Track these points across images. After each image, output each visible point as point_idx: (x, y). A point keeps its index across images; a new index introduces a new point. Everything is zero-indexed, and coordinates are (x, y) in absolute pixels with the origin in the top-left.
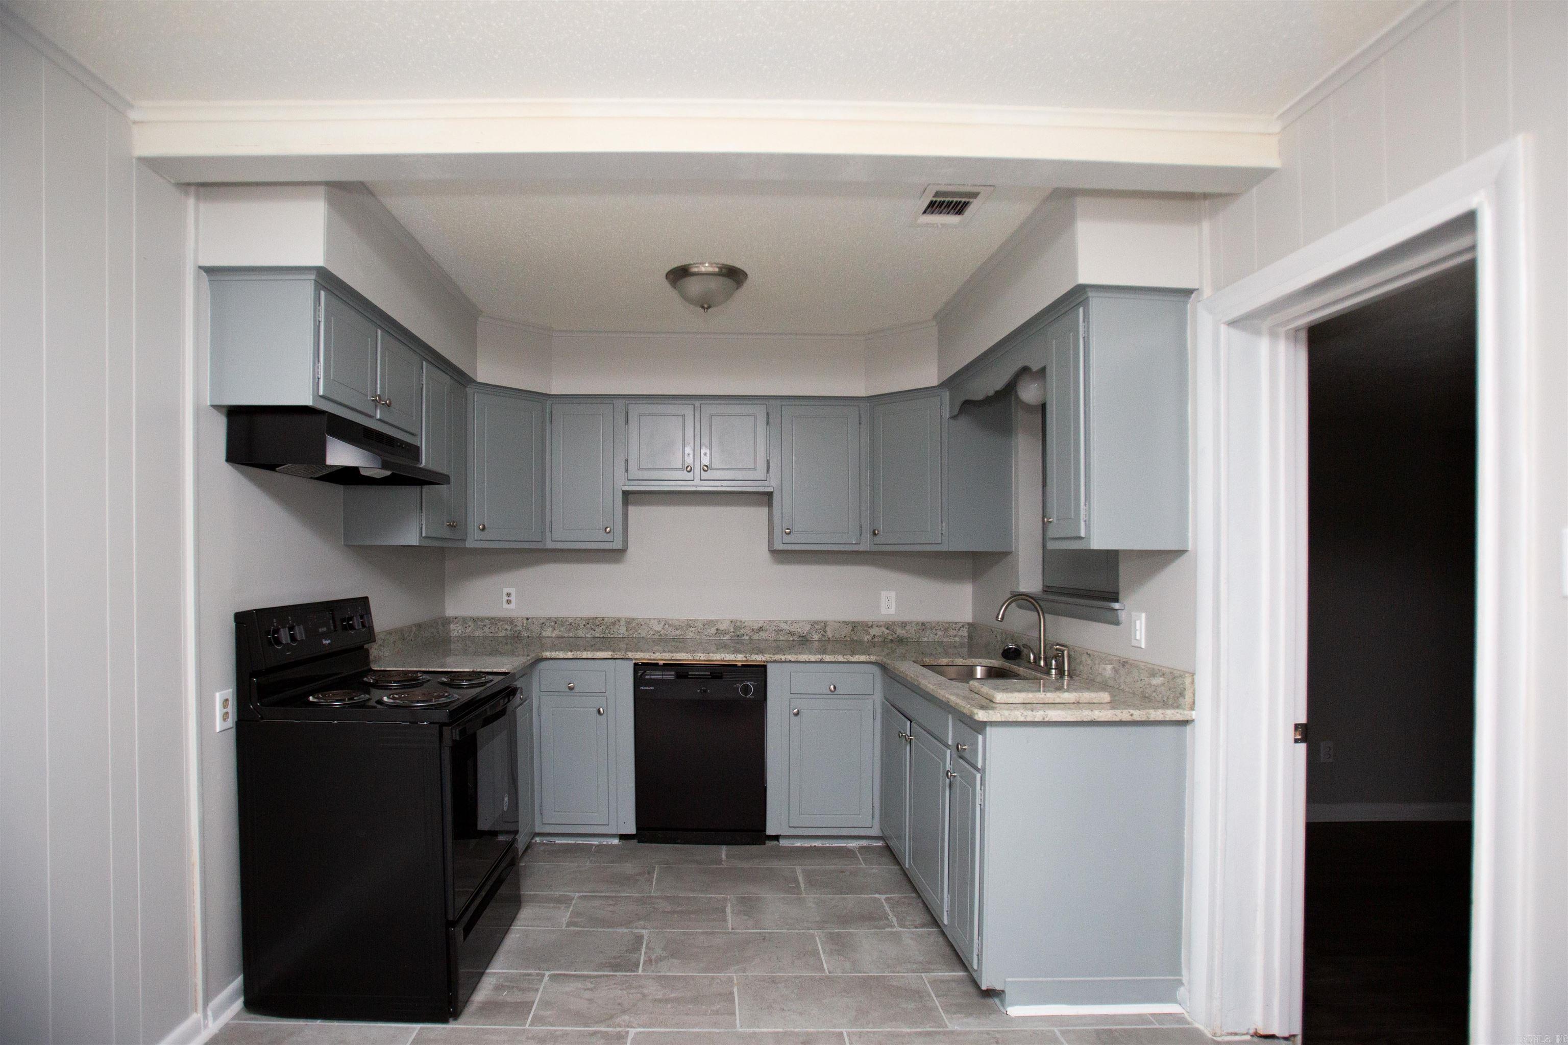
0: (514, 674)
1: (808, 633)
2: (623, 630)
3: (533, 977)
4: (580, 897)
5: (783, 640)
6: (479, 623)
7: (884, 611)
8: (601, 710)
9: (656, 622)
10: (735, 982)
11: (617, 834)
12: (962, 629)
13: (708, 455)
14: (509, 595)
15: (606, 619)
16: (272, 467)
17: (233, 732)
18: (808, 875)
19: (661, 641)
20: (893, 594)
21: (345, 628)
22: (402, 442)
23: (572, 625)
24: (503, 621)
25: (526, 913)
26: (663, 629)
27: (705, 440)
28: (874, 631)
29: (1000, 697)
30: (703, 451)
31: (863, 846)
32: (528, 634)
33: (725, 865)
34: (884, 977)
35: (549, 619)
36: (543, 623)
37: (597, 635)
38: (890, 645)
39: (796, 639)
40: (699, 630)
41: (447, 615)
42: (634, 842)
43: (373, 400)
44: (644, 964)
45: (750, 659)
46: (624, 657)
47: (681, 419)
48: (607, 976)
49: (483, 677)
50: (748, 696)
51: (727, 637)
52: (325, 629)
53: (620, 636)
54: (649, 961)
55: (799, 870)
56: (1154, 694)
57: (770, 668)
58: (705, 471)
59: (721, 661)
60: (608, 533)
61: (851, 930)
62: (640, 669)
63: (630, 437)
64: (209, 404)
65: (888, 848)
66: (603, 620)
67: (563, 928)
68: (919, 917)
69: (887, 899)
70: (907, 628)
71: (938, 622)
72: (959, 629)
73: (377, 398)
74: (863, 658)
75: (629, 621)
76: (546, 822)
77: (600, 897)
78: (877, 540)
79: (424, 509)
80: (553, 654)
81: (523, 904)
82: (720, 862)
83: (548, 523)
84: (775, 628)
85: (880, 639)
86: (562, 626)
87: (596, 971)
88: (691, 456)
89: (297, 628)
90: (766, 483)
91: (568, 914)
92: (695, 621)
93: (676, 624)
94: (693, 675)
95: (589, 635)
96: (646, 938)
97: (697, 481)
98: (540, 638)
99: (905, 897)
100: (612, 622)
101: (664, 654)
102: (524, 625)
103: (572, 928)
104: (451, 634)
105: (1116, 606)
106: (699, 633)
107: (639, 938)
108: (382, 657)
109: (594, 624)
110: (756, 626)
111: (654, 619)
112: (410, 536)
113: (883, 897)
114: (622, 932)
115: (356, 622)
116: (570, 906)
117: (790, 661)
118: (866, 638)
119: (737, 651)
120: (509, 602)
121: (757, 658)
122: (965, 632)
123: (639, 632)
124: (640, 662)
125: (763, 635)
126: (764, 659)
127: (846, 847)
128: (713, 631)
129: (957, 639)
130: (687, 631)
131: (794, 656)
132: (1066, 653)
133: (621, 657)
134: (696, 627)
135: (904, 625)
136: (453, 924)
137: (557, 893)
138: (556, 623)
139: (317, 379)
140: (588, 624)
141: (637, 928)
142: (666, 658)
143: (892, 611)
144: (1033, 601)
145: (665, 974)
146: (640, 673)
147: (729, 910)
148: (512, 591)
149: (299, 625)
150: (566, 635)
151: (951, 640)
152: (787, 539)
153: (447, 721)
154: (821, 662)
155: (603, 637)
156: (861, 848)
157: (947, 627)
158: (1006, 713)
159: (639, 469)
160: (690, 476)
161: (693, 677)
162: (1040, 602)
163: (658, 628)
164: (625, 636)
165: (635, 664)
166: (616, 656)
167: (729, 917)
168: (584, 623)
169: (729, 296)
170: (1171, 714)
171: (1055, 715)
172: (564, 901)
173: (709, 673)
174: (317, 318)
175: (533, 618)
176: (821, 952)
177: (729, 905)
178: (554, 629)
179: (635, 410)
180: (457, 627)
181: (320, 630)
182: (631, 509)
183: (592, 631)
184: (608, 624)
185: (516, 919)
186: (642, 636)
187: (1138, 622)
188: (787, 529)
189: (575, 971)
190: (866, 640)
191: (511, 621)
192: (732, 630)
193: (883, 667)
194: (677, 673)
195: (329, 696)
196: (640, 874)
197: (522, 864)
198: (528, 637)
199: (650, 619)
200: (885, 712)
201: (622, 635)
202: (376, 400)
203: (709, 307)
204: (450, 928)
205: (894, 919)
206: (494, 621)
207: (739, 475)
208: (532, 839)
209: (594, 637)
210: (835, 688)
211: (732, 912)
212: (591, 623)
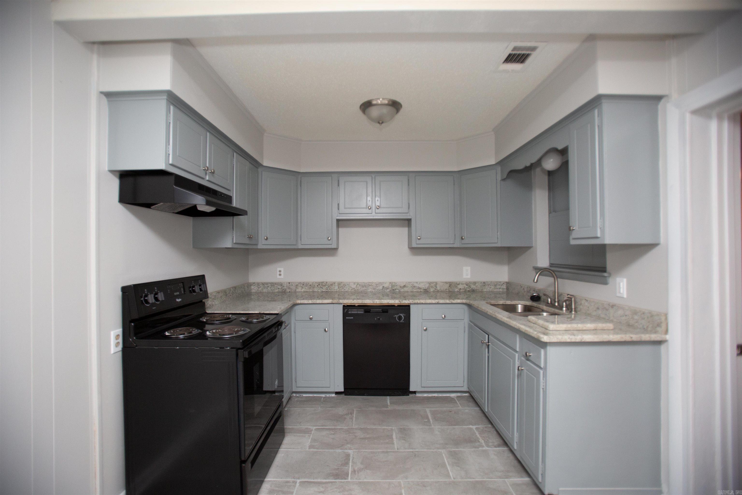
0: (281, 314)
1: (428, 288)
2: (336, 288)
3: (290, 484)
4: (316, 429)
5: (415, 292)
6: (266, 285)
7: (465, 276)
8: (326, 329)
9: (353, 283)
10: (403, 486)
11: (334, 392)
12: (503, 285)
13: (379, 201)
14: (280, 271)
15: (328, 282)
16: (148, 206)
17: (120, 354)
18: (434, 413)
19: (356, 293)
20: (469, 268)
21: (190, 292)
22: (222, 193)
23: (311, 286)
24: (278, 284)
25: (288, 440)
26: (356, 287)
27: (378, 194)
28: (460, 286)
29: (552, 327)
30: (376, 199)
31: (458, 396)
32: (289, 290)
33: (390, 408)
34: (485, 481)
35: (300, 283)
36: (297, 285)
37: (324, 290)
38: (468, 293)
39: (422, 291)
40: (374, 287)
41: (250, 282)
42: (343, 396)
43: (204, 170)
44: (351, 473)
45: (402, 302)
46: (338, 302)
47: (365, 183)
48: (331, 482)
49: (264, 317)
50: (401, 321)
51: (388, 290)
52: (178, 293)
53: (335, 291)
54: (354, 471)
55: (428, 410)
56: (636, 324)
57: (412, 307)
58: (377, 208)
59: (388, 303)
60: (330, 240)
61: (461, 449)
62: (346, 308)
63: (340, 193)
64: (107, 169)
65: (472, 397)
66: (327, 283)
67: (307, 450)
68: (496, 440)
69: (476, 428)
70: (477, 285)
71: (492, 282)
72: (502, 285)
73: (206, 168)
74: (459, 301)
75: (339, 284)
76: (298, 386)
77: (327, 429)
78: (463, 242)
79: (234, 228)
80: (302, 301)
81: (286, 434)
82: (387, 406)
83: (299, 236)
84: (411, 286)
85: (464, 290)
86: (306, 286)
87: (325, 479)
88: (371, 201)
89: (159, 294)
90: (408, 214)
91: (310, 440)
92: (372, 283)
93: (363, 284)
94: (373, 311)
95: (319, 291)
96: (351, 456)
97: (374, 214)
98: (295, 292)
99: (486, 427)
100: (331, 284)
101: (358, 301)
102: (288, 286)
103: (312, 450)
104: (252, 291)
105: (605, 274)
106: (374, 289)
107: (348, 456)
108: (214, 305)
109: (322, 285)
110: (402, 285)
111: (352, 282)
112: (228, 243)
113: (474, 427)
114: (339, 451)
115: (197, 289)
116: (311, 435)
117: (422, 304)
118: (456, 290)
119: (393, 298)
120: (280, 275)
121: (406, 302)
122: (504, 286)
123: (345, 288)
124: (346, 305)
125: (406, 289)
126: (409, 302)
127: (449, 396)
128: (381, 288)
129: (501, 290)
130: (368, 288)
131: (424, 300)
132: (573, 299)
133: (336, 302)
134: (373, 286)
135: (475, 283)
136: (244, 462)
137: (304, 427)
138: (303, 285)
139: (168, 155)
140: (319, 285)
141: (346, 449)
142: (359, 303)
143: (469, 277)
144: (552, 272)
145: (363, 481)
146: (346, 310)
147: (394, 436)
148: (282, 269)
149: (160, 292)
150: (308, 291)
151: (498, 290)
152: (418, 242)
153: (240, 347)
154: (438, 303)
155: (327, 292)
156: (458, 397)
157: (496, 284)
158: (560, 337)
159: (345, 208)
160: (370, 211)
161: (374, 312)
162: (556, 273)
163: (354, 286)
164: (337, 291)
165: (344, 306)
166: (334, 302)
167: (395, 441)
168: (317, 284)
169: (392, 117)
170: (654, 337)
171: (588, 338)
172: (307, 431)
173: (381, 310)
174: (168, 121)
175: (292, 282)
176: (447, 464)
177: (394, 433)
178: (303, 288)
179: (342, 179)
180: (254, 287)
181: (175, 294)
182: (340, 229)
183: (321, 289)
184: (329, 285)
185: (282, 444)
186: (346, 291)
187: (621, 284)
188: (419, 237)
189: (314, 479)
190: (456, 291)
191: (281, 284)
192: (390, 287)
193: (469, 306)
194: (365, 310)
195: (177, 332)
196: (347, 414)
197: (286, 409)
198: (290, 292)
199: (350, 282)
200: (470, 327)
201: (336, 290)
202: (205, 169)
203: (382, 123)
204: (243, 465)
205: (483, 441)
206: (273, 284)
207: (394, 210)
208: (292, 394)
209: (322, 292)
210: (445, 316)
211: (396, 438)
212: (321, 284)
